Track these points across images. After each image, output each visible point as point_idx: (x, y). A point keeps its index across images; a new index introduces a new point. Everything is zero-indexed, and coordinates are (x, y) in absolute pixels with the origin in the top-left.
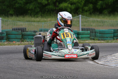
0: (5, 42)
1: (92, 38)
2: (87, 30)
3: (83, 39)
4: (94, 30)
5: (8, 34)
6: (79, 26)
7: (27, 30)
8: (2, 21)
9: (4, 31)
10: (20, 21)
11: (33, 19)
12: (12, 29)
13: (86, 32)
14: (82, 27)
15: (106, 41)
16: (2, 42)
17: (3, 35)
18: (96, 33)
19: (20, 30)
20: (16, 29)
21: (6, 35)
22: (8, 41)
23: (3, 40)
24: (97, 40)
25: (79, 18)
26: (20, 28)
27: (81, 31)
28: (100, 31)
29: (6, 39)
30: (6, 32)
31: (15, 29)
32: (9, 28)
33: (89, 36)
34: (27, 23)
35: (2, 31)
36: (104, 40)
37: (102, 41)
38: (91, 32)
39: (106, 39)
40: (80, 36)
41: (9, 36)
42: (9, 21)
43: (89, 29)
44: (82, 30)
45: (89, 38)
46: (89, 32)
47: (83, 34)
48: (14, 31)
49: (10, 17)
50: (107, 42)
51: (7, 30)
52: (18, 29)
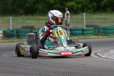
0: (15, 39)
1: (96, 34)
2: (91, 26)
3: (88, 35)
4: (98, 26)
5: (18, 31)
6: (83, 23)
7: (35, 28)
8: (12, 20)
9: (14, 29)
10: (28, 19)
11: (41, 17)
12: (21, 27)
13: (90, 28)
14: (86, 24)
15: (109, 36)
16: (13, 39)
17: (13, 33)
18: (99, 29)
19: (29, 28)
20: (26, 27)
21: (16, 32)
22: (18, 38)
23: (13, 37)
24: (100, 35)
25: (83, 15)
26: (29, 26)
27: (85, 28)
28: (103, 27)
29: (16, 37)
30: (16, 30)
31: (24, 27)
32: (19, 27)
33: (93, 32)
34: (35, 21)
35: (12, 29)
36: (107, 35)
37: (105, 37)
38: (94, 28)
39: (109, 34)
40: (85, 32)
41: (18, 33)
42: (19, 20)
43: (93, 26)
44: (87, 26)
45: (93, 34)
46: (93, 28)
47: (87, 30)
48: (23, 29)
49: (20, 16)
50: (110, 38)
51: (17, 29)
52: (27, 27)
